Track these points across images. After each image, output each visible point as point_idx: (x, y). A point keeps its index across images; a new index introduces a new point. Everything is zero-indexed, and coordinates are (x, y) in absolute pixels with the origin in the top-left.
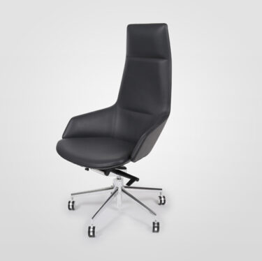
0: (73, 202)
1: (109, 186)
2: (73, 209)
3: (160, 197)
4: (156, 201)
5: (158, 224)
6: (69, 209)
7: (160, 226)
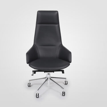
0: (30, 84)
1: (45, 77)
2: (30, 86)
3: (65, 82)
4: (64, 83)
5: (65, 92)
6: (28, 86)
7: (65, 93)
